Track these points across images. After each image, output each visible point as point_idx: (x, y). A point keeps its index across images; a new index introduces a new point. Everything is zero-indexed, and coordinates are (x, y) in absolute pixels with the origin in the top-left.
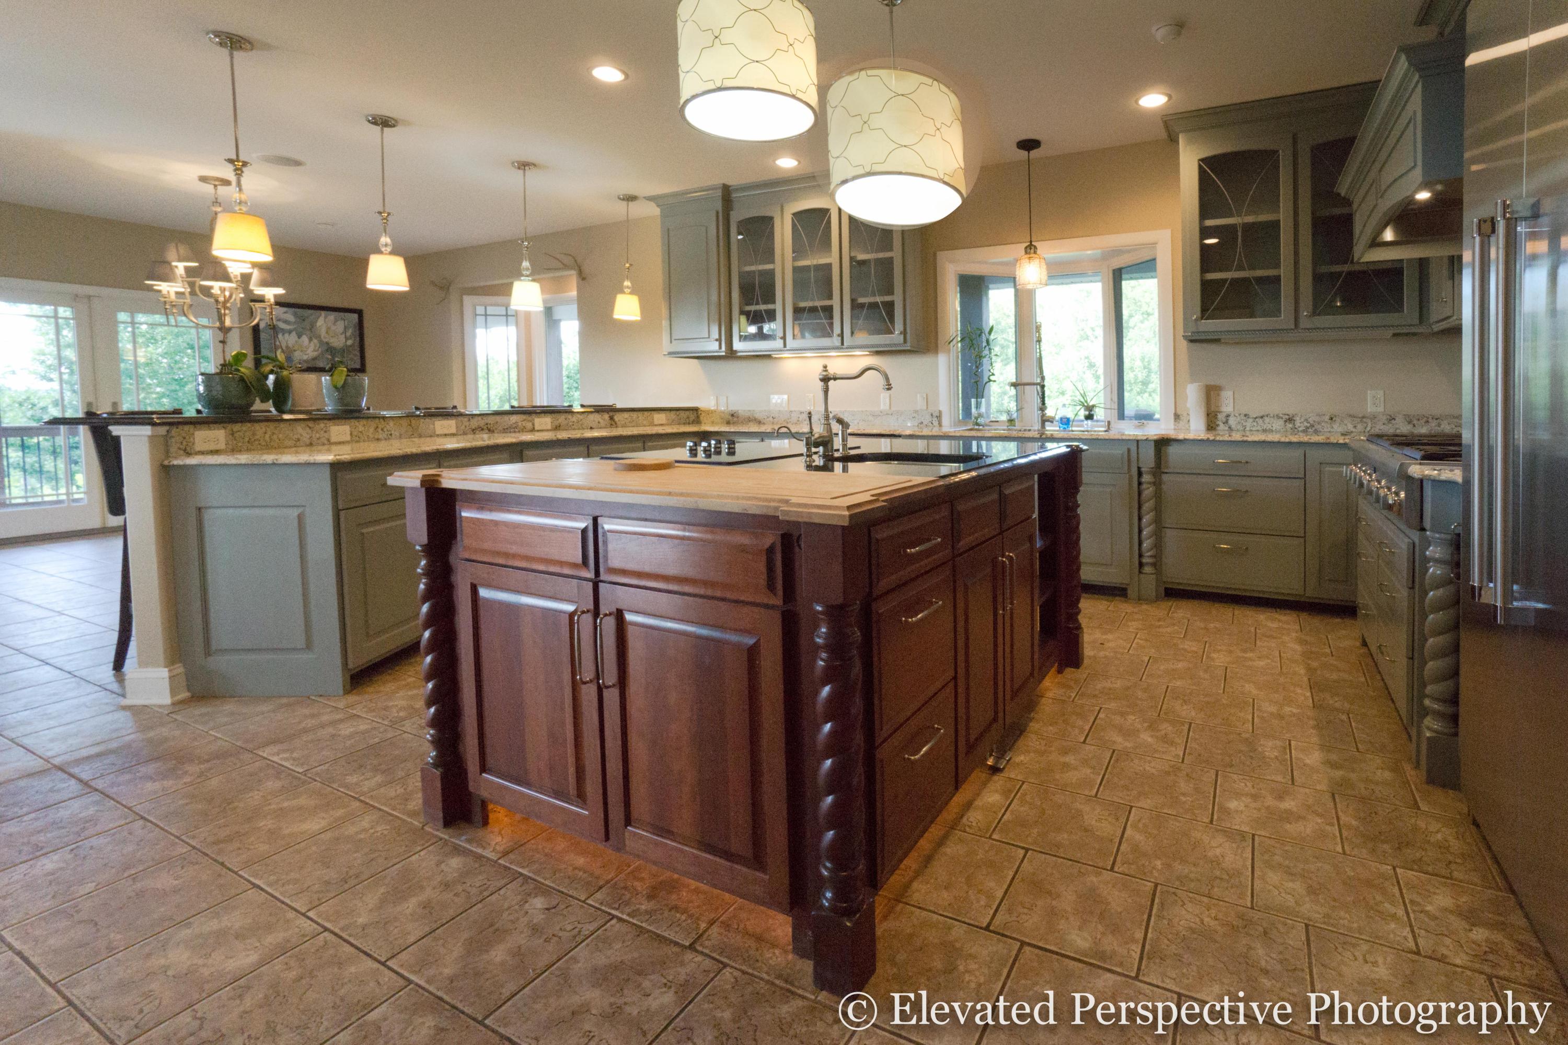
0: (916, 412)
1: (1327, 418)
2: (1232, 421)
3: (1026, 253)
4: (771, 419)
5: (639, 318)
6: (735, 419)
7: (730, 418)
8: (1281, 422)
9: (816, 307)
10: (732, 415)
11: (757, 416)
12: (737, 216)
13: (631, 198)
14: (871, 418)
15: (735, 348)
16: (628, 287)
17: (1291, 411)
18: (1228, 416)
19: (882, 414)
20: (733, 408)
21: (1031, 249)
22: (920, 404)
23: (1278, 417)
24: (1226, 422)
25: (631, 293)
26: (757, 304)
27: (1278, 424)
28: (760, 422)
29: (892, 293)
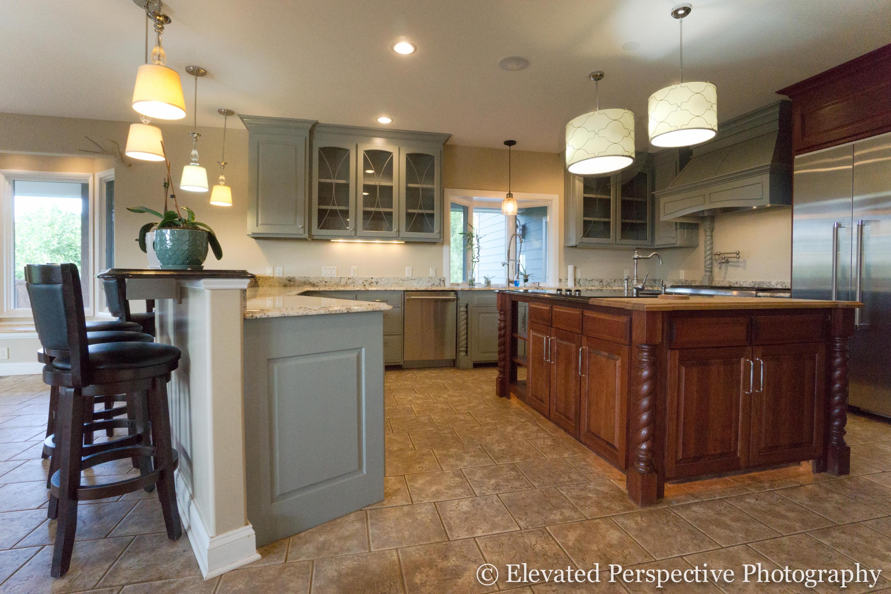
0: (430, 278)
1: (613, 281)
2: (581, 282)
3: (507, 197)
4: (324, 283)
5: (229, 204)
6: (292, 283)
7: (288, 282)
8: (598, 282)
9: (381, 212)
10: (290, 280)
11: (311, 281)
12: (318, 144)
13: (229, 113)
14: (401, 282)
15: (313, 234)
16: (222, 180)
17: (602, 278)
18: (580, 280)
19: (408, 279)
20: (291, 275)
21: (510, 195)
22: (432, 273)
23: (598, 280)
24: (579, 283)
25: (225, 185)
26: (334, 205)
27: (597, 283)
28: (314, 285)
29: (433, 209)
